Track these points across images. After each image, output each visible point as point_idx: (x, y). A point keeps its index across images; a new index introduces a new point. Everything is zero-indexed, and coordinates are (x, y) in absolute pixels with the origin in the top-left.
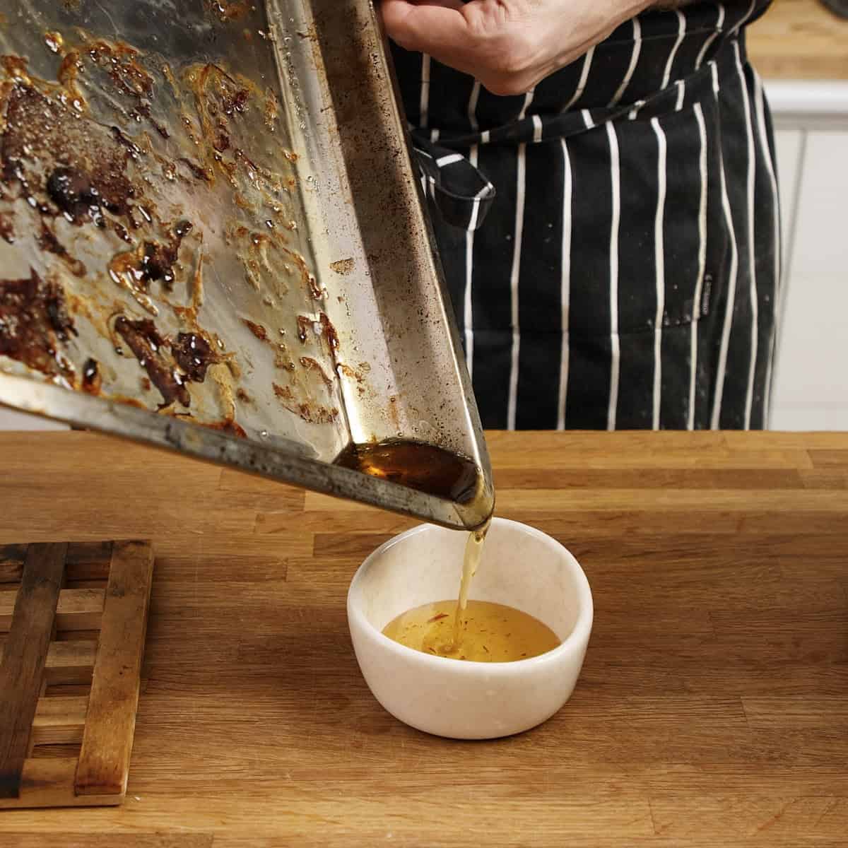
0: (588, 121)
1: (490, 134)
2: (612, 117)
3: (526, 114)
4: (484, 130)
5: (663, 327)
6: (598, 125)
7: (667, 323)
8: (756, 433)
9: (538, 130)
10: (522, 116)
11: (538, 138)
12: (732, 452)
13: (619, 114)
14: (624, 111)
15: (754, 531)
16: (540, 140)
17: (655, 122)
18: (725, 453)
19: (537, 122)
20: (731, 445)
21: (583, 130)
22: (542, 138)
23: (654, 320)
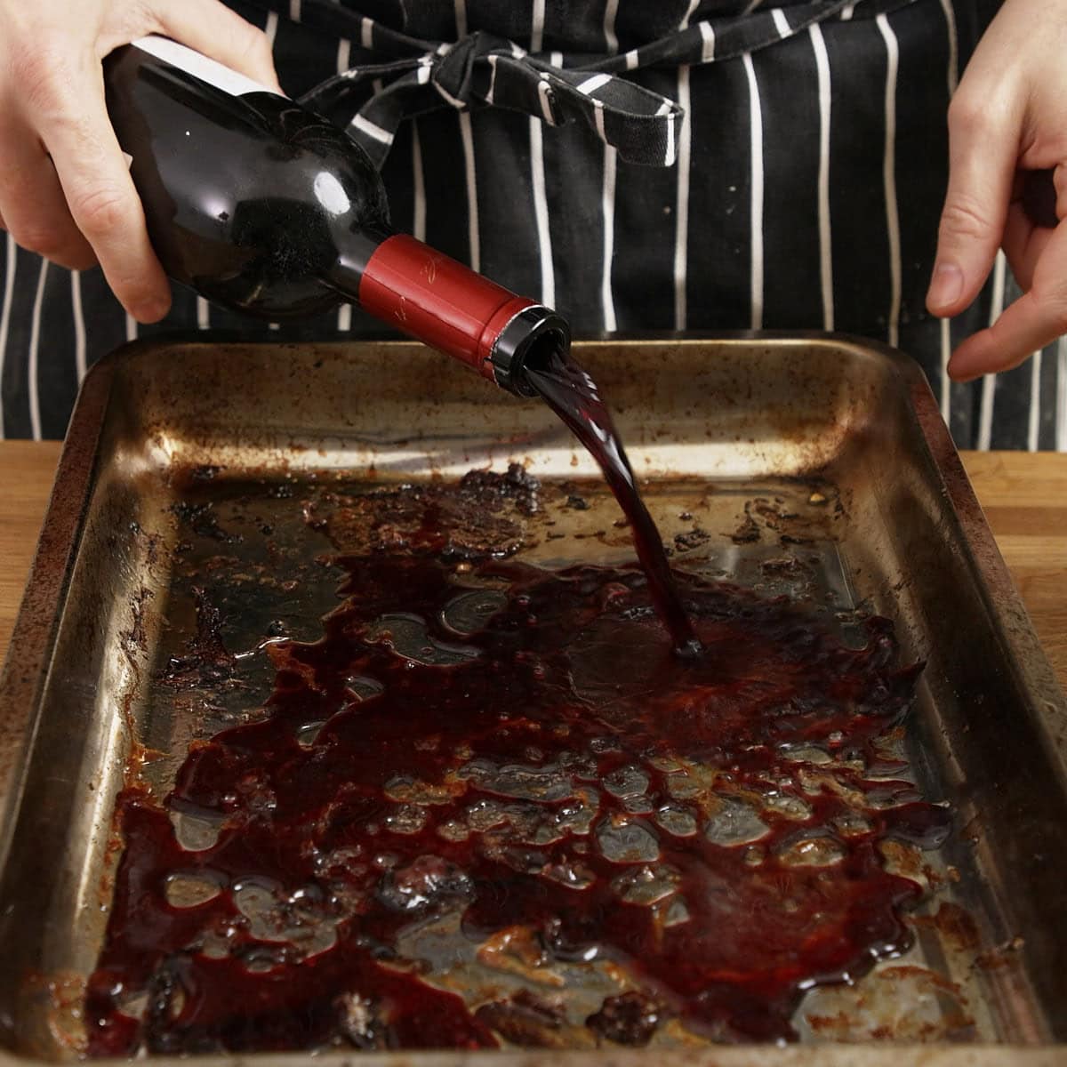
0: (783, 26)
1: (639, 55)
2: (818, 17)
3: (689, 22)
4: (631, 49)
5: (901, 327)
6: (796, 32)
7: (906, 320)
8: (1047, 456)
9: (709, 46)
10: (684, 25)
11: (707, 57)
12: (1013, 483)
13: (827, 13)
14: (836, 7)
15: (1049, 596)
16: (711, 59)
17: (882, 22)
18: (1004, 484)
19: (707, 31)
20: (1012, 473)
21: (776, 40)
22: (715, 55)
23: (887, 316)
